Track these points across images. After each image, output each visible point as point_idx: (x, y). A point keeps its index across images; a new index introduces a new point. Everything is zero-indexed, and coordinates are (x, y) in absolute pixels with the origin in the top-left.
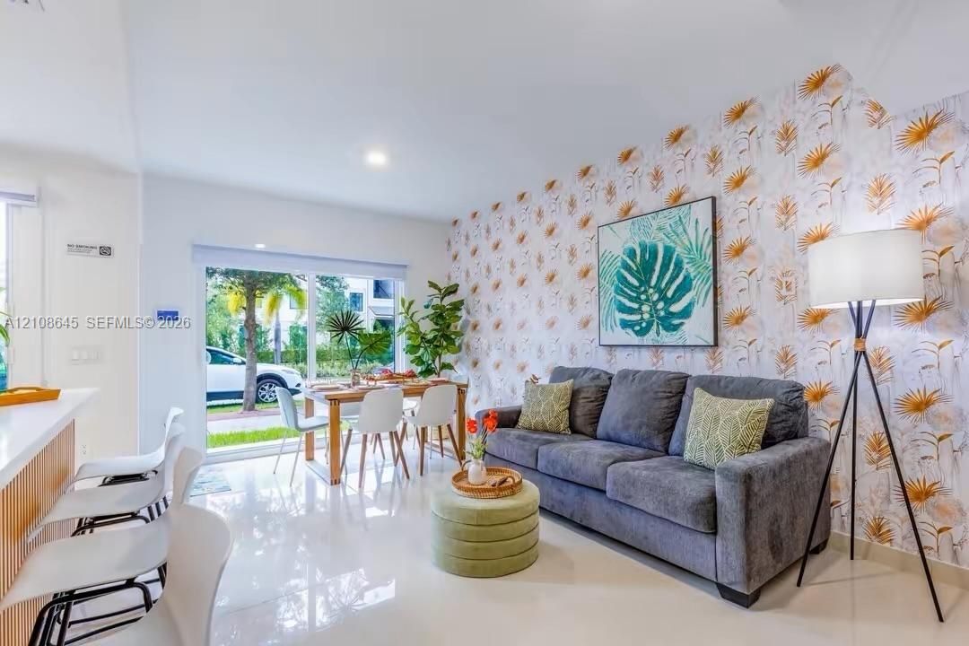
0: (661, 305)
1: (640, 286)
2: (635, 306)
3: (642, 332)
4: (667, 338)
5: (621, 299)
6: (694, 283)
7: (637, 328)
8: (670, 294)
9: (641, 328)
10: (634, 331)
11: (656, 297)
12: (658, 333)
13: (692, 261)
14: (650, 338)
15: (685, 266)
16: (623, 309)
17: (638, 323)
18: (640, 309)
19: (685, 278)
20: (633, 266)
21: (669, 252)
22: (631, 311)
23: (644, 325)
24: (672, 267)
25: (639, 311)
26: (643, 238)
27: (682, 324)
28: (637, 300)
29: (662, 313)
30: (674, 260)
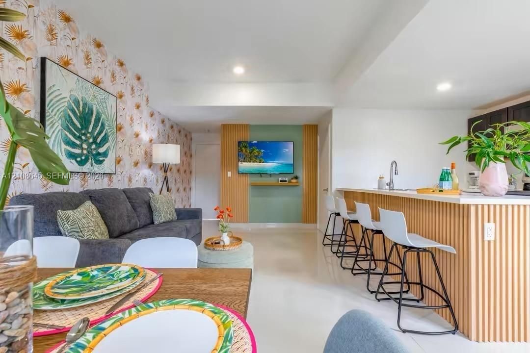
0: (94, 146)
1: (82, 129)
2: (78, 142)
3: (82, 163)
4: (96, 168)
5: (68, 134)
6: (109, 138)
7: (79, 159)
8: (99, 141)
9: (82, 159)
10: (77, 162)
11: (91, 140)
12: (92, 165)
13: (109, 126)
14: (86, 168)
15: (106, 128)
16: (68, 143)
17: (80, 155)
18: (82, 145)
19: (106, 134)
20: (77, 111)
21: (98, 114)
22: (74, 145)
23: (83, 158)
24: (100, 124)
25: (81, 147)
26: (84, 96)
27: (104, 160)
28: (79, 138)
29: (94, 152)
30: (101, 121)
